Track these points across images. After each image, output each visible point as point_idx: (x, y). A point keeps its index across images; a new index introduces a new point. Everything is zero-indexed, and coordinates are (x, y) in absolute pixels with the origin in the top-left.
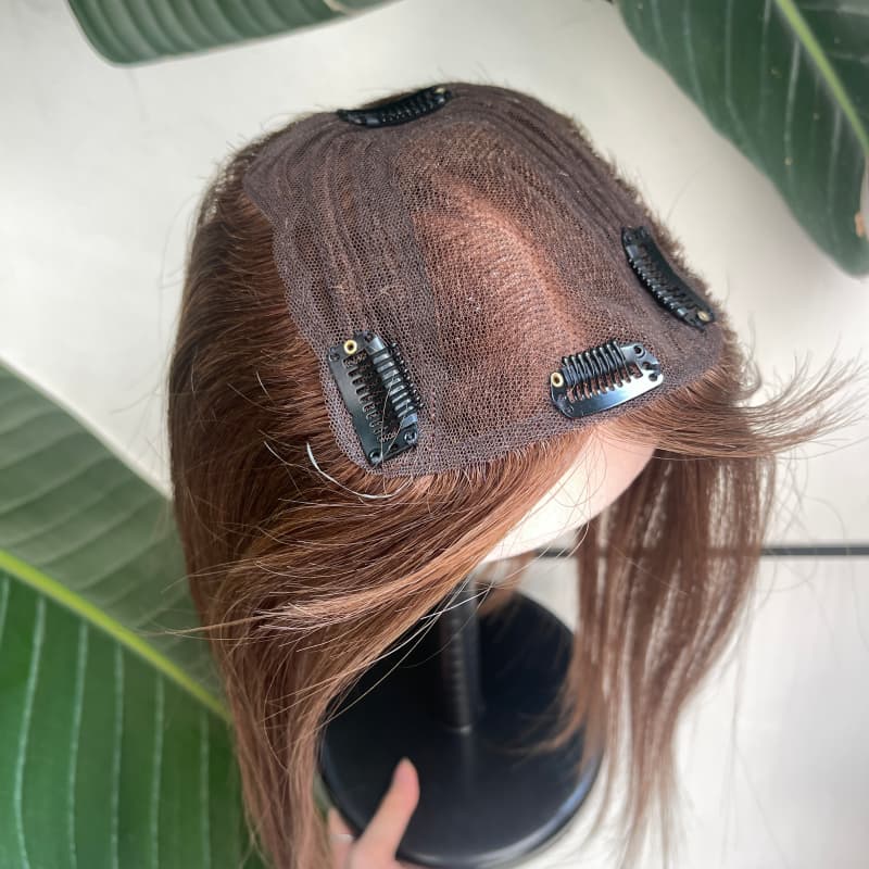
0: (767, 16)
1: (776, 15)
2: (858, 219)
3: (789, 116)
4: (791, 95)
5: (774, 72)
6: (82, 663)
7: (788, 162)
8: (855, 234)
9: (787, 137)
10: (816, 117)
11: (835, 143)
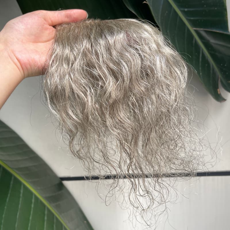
0: (194, 42)
1: (196, 41)
2: (218, 90)
3: (200, 64)
4: (200, 59)
5: (196, 54)
7: (201, 74)
8: (218, 93)
9: (200, 69)
10: (206, 65)
11: (211, 71)
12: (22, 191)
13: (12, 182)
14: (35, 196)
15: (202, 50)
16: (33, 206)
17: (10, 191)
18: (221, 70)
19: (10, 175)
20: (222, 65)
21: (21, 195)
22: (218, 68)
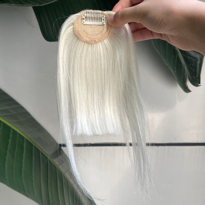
5: (173, 56)
7: (175, 72)
8: (186, 86)
9: (175, 67)
10: (180, 65)
11: (183, 69)
15: (178, 53)
18: (189, 69)
19: (31, 145)
20: (190, 65)
22: (187, 67)
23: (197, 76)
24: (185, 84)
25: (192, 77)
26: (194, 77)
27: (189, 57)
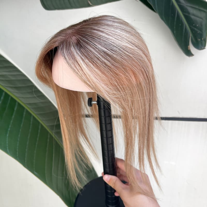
1: (173, 4)
2: (189, 47)
3: (175, 23)
4: (176, 20)
5: (172, 15)
6: (24, 116)
7: (175, 32)
8: (188, 49)
9: (175, 28)
10: (180, 25)
11: (184, 30)
12: (32, 120)
13: (25, 113)
14: (41, 124)
15: (178, 12)
16: (39, 131)
17: (23, 120)
18: (192, 30)
19: (23, 108)
20: (194, 25)
21: (31, 123)
22: (190, 28)
23: (203, 39)
24: (188, 48)
25: (196, 40)
26: (200, 40)
27: (192, 17)
